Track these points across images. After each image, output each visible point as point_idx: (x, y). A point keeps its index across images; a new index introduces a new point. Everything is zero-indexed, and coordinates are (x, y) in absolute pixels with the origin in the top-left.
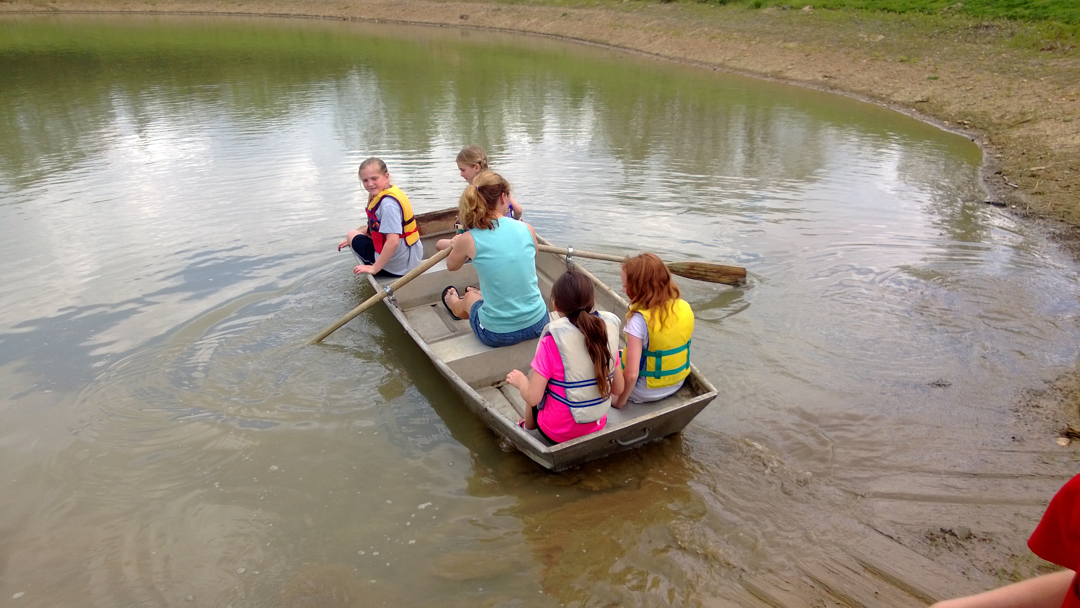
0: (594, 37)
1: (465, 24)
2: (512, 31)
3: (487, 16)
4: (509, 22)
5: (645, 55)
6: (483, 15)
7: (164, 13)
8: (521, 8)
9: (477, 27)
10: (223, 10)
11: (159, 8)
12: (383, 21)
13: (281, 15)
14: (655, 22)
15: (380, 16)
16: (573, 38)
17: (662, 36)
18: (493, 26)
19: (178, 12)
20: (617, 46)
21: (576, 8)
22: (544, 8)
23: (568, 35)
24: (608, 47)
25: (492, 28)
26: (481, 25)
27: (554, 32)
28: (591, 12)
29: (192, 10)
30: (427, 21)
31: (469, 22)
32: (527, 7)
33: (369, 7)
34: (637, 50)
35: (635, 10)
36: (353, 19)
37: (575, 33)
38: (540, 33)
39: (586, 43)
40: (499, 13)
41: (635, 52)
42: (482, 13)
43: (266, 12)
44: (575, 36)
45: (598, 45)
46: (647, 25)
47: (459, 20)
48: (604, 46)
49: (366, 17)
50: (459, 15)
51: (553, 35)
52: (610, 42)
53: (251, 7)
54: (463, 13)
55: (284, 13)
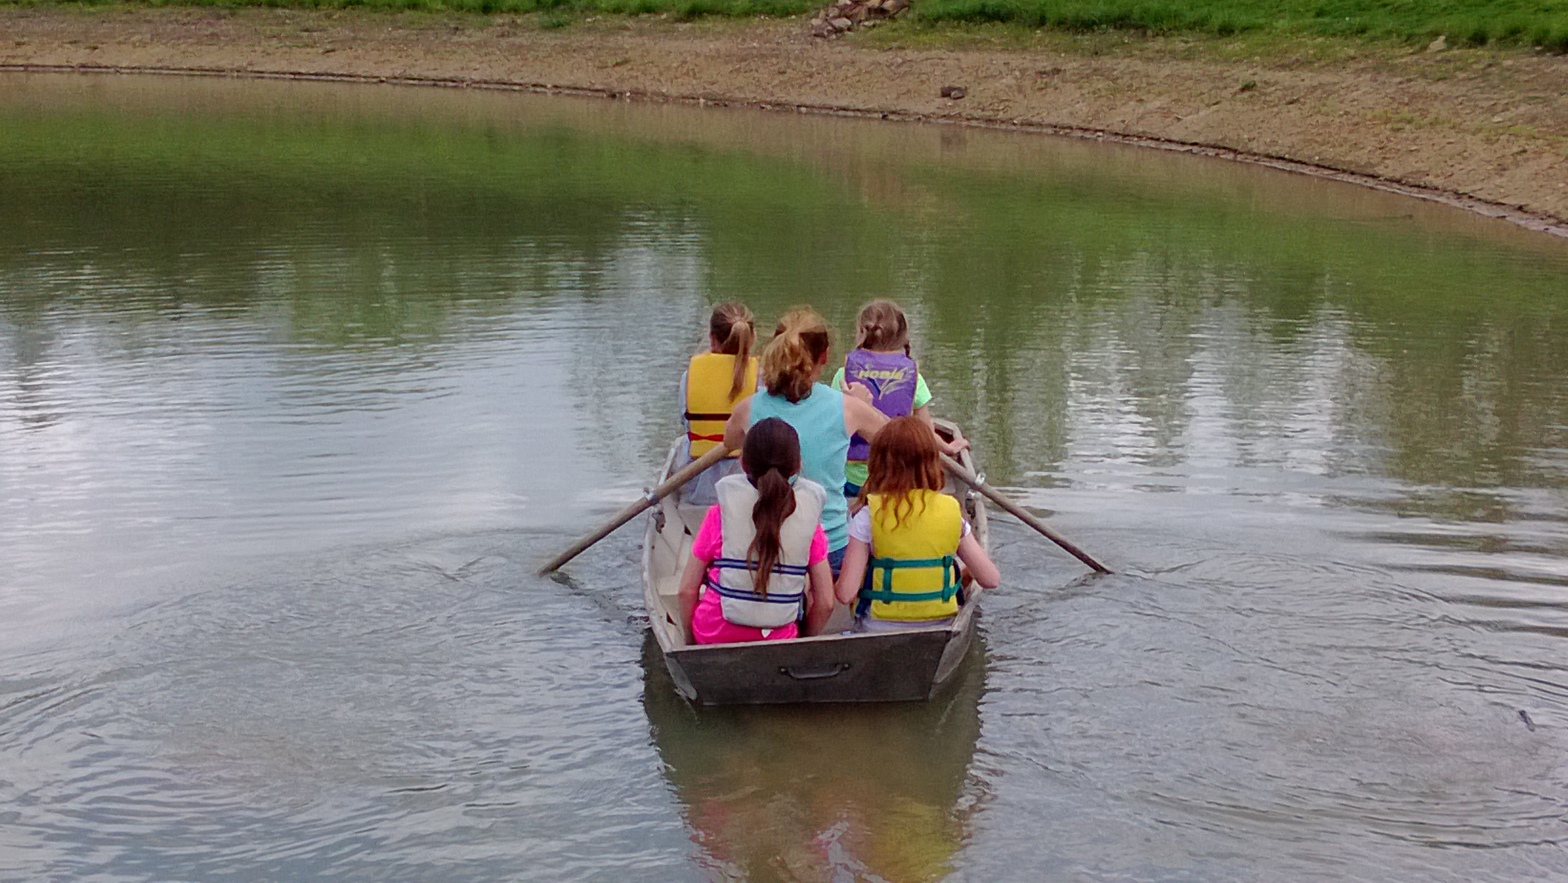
0: (1330, 153)
1: (957, 110)
2: (1087, 135)
3: (1020, 90)
4: (1082, 109)
5: (1484, 210)
6: (1010, 87)
7: (118, 70)
8: (1122, 67)
9: (989, 120)
10: (282, 65)
11: (109, 56)
12: (719, 103)
13: (436, 83)
14: (1523, 109)
15: (715, 88)
16: (1269, 156)
17: (1539, 154)
18: (1035, 120)
19: (157, 70)
20: (1398, 182)
21: (1283, 67)
22: (1187, 68)
23: (1254, 146)
24: (1371, 183)
25: (1031, 125)
26: (1001, 115)
27: (1213, 137)
28: (1326, 78)
29: (195, 63)
30: (844, 103)
31: (966, 106)
32: (1139, 65)
33: (685, 62)
34: (1458, 195)
35: (1461, 75)
36: (638, 95)
37: (1274, 143)
38: (1170, 141)
39: (1306, 170)
40: (1056, 80)
41: (1455, 203)
42: (1009, 80)
43: (397, 73)
44: (1272, 151)
45: (1340, 177)
46: (1497, 119)
47: (940, 101)
48: (1359, 181)
49: (674, 92)
50: (939, 86)
51: (1208, 146)
52: (1380, 170)
53: (357, 58)
54: (953, 80)
55: (447, 76)
